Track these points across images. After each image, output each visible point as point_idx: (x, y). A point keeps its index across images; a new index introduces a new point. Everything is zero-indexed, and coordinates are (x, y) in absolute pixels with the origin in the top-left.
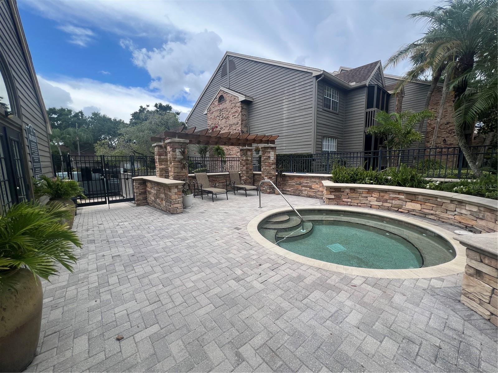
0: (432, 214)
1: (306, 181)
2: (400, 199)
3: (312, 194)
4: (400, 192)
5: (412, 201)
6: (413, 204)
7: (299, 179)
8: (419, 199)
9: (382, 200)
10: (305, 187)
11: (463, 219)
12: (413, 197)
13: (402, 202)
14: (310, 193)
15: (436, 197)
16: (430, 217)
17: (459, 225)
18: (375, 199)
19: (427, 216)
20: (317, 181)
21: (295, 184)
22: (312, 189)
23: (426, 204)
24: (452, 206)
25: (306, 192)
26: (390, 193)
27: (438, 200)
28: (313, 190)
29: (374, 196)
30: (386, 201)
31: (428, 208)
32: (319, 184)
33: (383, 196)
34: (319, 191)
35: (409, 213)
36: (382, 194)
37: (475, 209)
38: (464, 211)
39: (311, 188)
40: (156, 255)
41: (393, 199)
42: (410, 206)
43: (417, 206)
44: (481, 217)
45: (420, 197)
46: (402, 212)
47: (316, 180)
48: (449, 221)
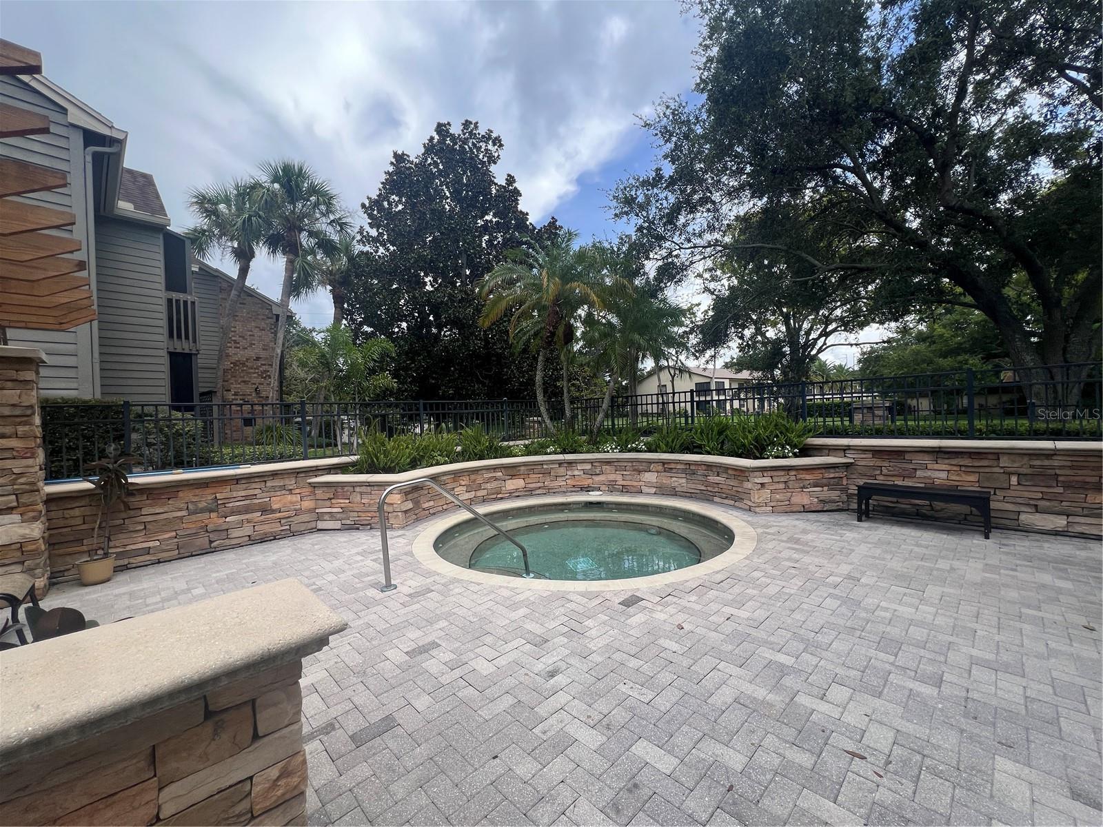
0: (540, 488)
1: (243, 493)
2: (496, 479)
3: (276, 528)
4: (495, 468)
5: (513, 476)
6: (515, 481)
7: (209, 491)
8: (521, 472)
9: (474, 486)
10: (240, 513)
11: (578, 481)
12: (512, 471)
13: (500, 482)
14: (267, 528)
15: (541, 463)
16: (538, 492)
17: (573, 489)
18: (464, 488)
19: (534, 493)
20: (290, 482)
21: (184, 513)
22: (273, 511)
23: (531, 476)
24: (562, 470)
25: (247, 530)
26: (484, 472)
27: (545, 467)
28: (278, 515)
29: (463, 483)
30: (479, 488)
31: (534, 480)
32: (298, 491)
33: (475, 481)
34: (298, 512)
35: (513, 495)
36: (473, 477)
37: (588, 467)
38: (576, 473)
39: (265, 510)
40: (927, 690)
41: (488, 481)
42: (512, 484)
43: (519, 483)
44: (598, 472)
45: (522, 468)
46: (502, 498)
47: (287, 482)
48: (561, 490)
